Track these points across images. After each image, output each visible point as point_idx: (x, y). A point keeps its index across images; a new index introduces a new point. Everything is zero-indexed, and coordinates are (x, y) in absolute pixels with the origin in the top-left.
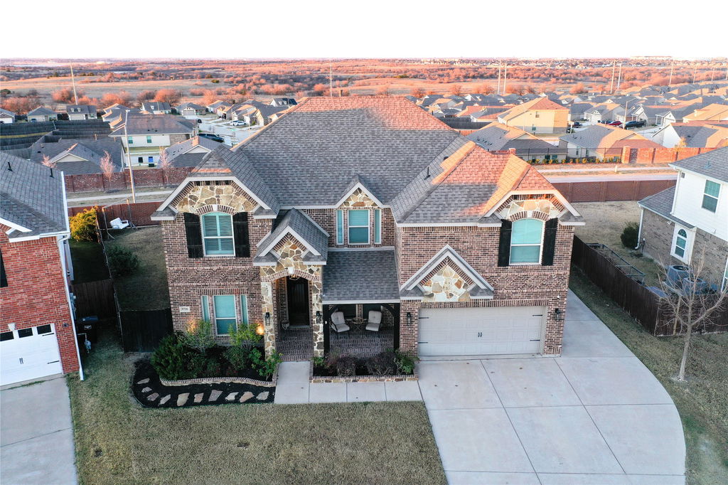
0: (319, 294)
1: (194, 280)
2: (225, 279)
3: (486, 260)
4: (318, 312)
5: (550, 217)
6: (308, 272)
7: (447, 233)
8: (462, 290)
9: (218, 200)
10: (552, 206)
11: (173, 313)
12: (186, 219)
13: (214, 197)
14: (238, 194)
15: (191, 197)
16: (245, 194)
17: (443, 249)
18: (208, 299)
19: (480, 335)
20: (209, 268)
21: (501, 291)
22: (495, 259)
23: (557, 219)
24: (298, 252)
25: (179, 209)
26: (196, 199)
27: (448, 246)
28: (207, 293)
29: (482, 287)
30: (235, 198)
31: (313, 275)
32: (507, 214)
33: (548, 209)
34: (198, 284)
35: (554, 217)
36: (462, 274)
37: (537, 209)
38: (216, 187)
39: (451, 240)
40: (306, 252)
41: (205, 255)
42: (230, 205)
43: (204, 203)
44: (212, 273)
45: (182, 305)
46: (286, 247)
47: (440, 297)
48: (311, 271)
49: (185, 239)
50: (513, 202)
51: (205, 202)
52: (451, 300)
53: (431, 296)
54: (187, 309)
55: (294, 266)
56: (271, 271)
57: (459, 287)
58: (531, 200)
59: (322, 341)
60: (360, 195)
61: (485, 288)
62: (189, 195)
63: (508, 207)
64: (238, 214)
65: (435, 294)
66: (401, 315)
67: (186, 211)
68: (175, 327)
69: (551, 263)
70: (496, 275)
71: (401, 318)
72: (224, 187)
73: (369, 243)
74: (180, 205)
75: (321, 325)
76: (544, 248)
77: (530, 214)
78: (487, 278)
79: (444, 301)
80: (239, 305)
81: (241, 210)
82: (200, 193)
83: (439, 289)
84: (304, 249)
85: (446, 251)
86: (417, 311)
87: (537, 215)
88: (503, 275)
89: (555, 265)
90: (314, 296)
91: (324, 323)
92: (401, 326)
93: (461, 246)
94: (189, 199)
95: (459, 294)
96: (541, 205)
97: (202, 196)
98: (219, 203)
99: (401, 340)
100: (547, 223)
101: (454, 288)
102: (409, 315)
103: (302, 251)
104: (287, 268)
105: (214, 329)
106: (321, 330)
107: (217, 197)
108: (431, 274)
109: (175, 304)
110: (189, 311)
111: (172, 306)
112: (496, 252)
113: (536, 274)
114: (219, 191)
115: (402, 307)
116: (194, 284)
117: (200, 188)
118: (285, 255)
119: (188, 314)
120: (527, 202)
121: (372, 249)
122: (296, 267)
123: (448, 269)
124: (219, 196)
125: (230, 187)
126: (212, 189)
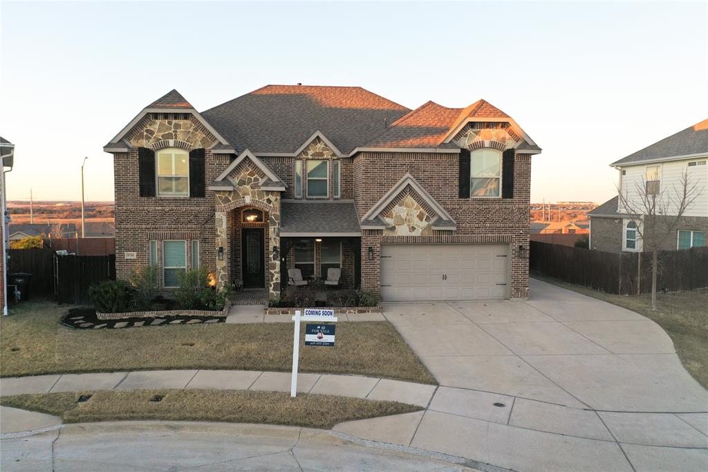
0: (277, 227)
1: (142, 221)
2: (177, 222)
3: (448, 191)
4: (275, 247)
5: (507, 148)
6: (265, 202)
7: (407, 161)
8: (424, 224)
9: (176, 135)
10: (508, 136)
11: (117, 259)
12: (140, 155)
13: (171, 132)
14: (196, 130)
15: (147, 131)
16: (204, 129)
17: (404, 177)
18: (157, 244)
19: (445, 277)
20: (160, 208)
21: (464, 225)
22: (456, 190)
23: (513, 149)
24: (256, 180)
25: (134, 143)
26: (152, 133)
27: (408, 175)
28: (155, 237)
29: (444, 218)
30: (193, 133)
31: (271, 205)
32: (465, 143)
33: (504, 139)
34: (148, 226)
35: (511, 147)
36: (424, 205)
37: (494, 139)
38: (174, 122)
39: (412, 169)
40: (265, 179)
41: (157, 195)
42: (187, 141)
43: (160, 137)
44: (164, 213)
45: (128, 250)
46: (244, 174)
47: (402, 231)
48: (269, 201)
49: (137, 176)
50: (470, 131)
51: (162, 136)
52: (414, 234)
53: (393, 229)
54: (132, 255)
55: (251, 195)
56: (227, 200)
57: (421, 220)
58: (488, 129)
59: (279, 281)
60: (319, 145)
61: (448, 219)
62: (145, 129)
63: (466, 136)
64: (195, 150)
65: (397, 227)
66: (363, 250)
67: (140, 146)
68: (118, 276)
69: (511, 197)
70: (458, 207)
71: (363, 254)
72: (181, 122)
73: (328, 196)
74: (135, 139)
75: (278, 263)
76: (503, 180)
77: (487, 144)
78: (449, 211)
79: (406, 235)
80: (191, 251)
81: (198, 146)
82: (157, 127)
83: (401, 221)
84: (263, 175)
85: (407, 179)
86: (379, 245)
87: (494, 146)
88: (465, 207)
89: (516, 198)
90: (271, 229)
91: (281, 260)
92: (363, 262)
93: (421, 175)
94: (145, 133)
95: (421, 227)
96: (497, 135)
97: (159, 130)
98: (176, 138)
99: (363, 279)
100: (504, 153)
101: (416, 221)
102: (371, 250)
103: (260, 179)
104: (244, 197)
105: (161, 278)
106: (278, 269)
107: (174, 132)
108: (392, 204)
109: (120, 249)
110: (135, 257)
111: (117, 251)
112: (457, 183)
113: (497, 207)
114: (177, 126)
115: (363, 241)
116: (144, 226)
117: (158, 122)
118: (242, 183)
119: (133, 261)
120: (484, 131)
121: (331, 201)
122: (253, 197)
123: (409, 199)
124: (176, 131)
125: (188, 122)
126: (170, 123)
